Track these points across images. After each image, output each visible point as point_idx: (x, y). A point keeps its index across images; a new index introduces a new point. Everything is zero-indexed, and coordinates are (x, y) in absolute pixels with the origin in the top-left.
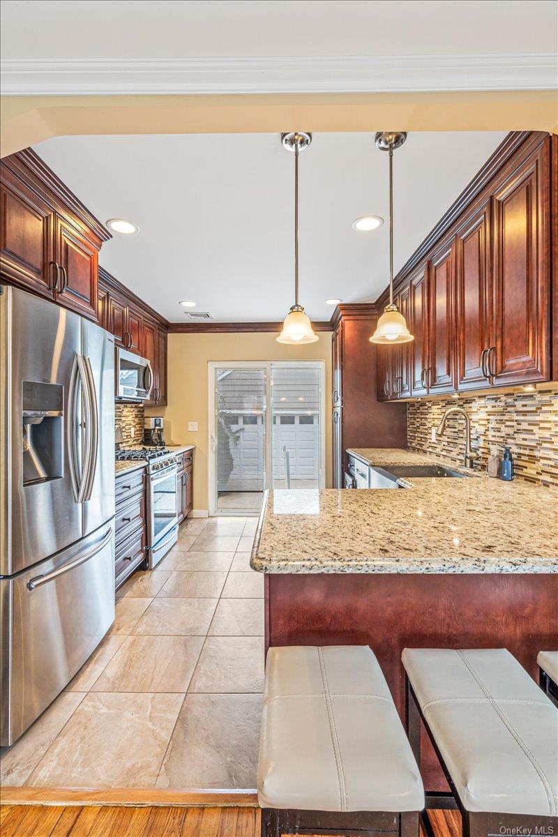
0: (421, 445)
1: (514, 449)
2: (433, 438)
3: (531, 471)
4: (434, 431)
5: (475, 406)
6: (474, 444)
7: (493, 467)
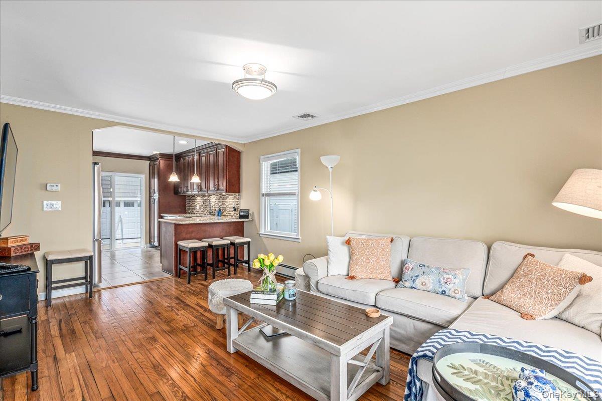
0: (193, 211)
1: (221, 209)
2: (198, 208)
3: (225, 214)
4: (198, 206)
5: (212, 197)
6: (211, 209)
7: (216, 214)
